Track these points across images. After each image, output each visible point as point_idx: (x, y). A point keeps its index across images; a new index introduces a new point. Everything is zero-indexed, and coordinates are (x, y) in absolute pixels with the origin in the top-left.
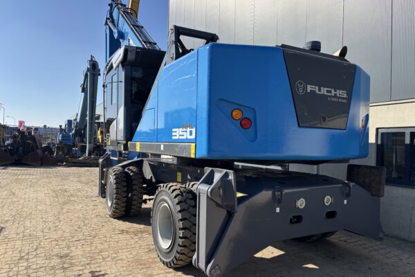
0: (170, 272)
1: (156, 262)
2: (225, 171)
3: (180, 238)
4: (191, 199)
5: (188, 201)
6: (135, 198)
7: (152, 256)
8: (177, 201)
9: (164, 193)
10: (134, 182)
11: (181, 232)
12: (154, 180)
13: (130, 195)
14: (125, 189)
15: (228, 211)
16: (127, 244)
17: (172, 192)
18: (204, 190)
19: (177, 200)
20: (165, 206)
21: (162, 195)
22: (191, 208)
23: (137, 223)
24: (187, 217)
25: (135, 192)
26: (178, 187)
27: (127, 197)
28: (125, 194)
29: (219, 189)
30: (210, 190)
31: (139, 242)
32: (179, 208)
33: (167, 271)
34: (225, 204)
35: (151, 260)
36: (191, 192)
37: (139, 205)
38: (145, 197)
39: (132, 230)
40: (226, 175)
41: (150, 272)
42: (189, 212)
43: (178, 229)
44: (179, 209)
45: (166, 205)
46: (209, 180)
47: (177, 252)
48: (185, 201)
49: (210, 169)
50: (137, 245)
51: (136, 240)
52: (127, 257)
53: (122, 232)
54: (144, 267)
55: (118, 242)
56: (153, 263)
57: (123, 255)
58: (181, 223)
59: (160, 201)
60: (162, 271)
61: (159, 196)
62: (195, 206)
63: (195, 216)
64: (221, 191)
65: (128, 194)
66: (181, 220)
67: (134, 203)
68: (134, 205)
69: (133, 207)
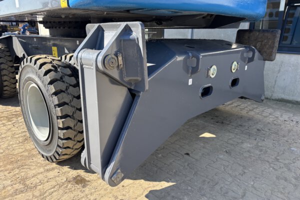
0: (53, 169)
1: (34, 156)
2: (123, 24)
3: (59, 128)
4: (70, 76)
5: (66, 79)
7: (28, 147)
8: (49, 80)
9: (29, 69)
11: (60, 121)
15: (130, 90)
17: (40, 68)
18: (90, 60)
19: (48, 78)
20: (33, 87)
21: (28, 72)
22: (71, 89)
24: (67, 100)
26: (48, 60)
29: (116, 55)
30: (100, 58)
31: (13, 129)
32: (52, 89)
33: (48, 167)
34: (126, 79)
35: (26, 154)
36: (69, 66)
39: (5, 114)
40: (127, 31)
41: (23, 174)
42: (68, 94)
43: (55, 118)
44: (54, 91)
45: (34, 85)
46: (97, 43)
47: (58, 146)
48: (61, 78)
49: (96, 25)
50: (9, 133)
51: (9, 127)
54: (15, 165)
56: (29, 157)
58: (58, 109)
59: (26, 81)
60: (42, 170)
61: (23, 73)
62: (77, 85)
63: (79, 97)
64: (120, 58)
66: (59, 105)
67: (5, 84)
68: (7, 86)
69: (5, 88)
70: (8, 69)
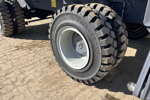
6: (19, 21)
7: (56, 70)
10: (15, 10)
12: (29, 8)
13: (14, 19)
14: (10, 15)
16: (28, 60)
23: (26, 39)
25: (18, 17)
27: (12, 21)
28: (11, 19)
35: (58, 75)
37: (23, 26)
38: (26, 20)
51: (33, 54)
52: (35, 76)
53: (18, 48)
55: (18, 59)
56: (62, 78)
57: (30, 74)
65: (13, 19)
67: (19, 25)
68: (20, 26)
69: (19, 28)
70: (20, 16)
